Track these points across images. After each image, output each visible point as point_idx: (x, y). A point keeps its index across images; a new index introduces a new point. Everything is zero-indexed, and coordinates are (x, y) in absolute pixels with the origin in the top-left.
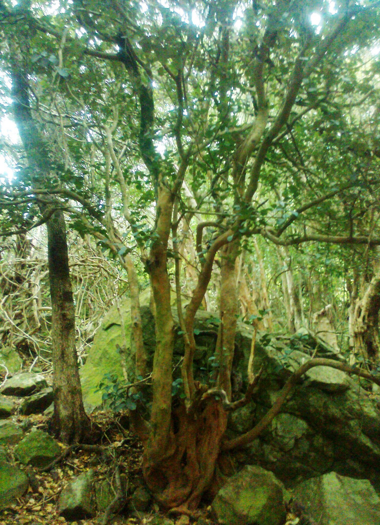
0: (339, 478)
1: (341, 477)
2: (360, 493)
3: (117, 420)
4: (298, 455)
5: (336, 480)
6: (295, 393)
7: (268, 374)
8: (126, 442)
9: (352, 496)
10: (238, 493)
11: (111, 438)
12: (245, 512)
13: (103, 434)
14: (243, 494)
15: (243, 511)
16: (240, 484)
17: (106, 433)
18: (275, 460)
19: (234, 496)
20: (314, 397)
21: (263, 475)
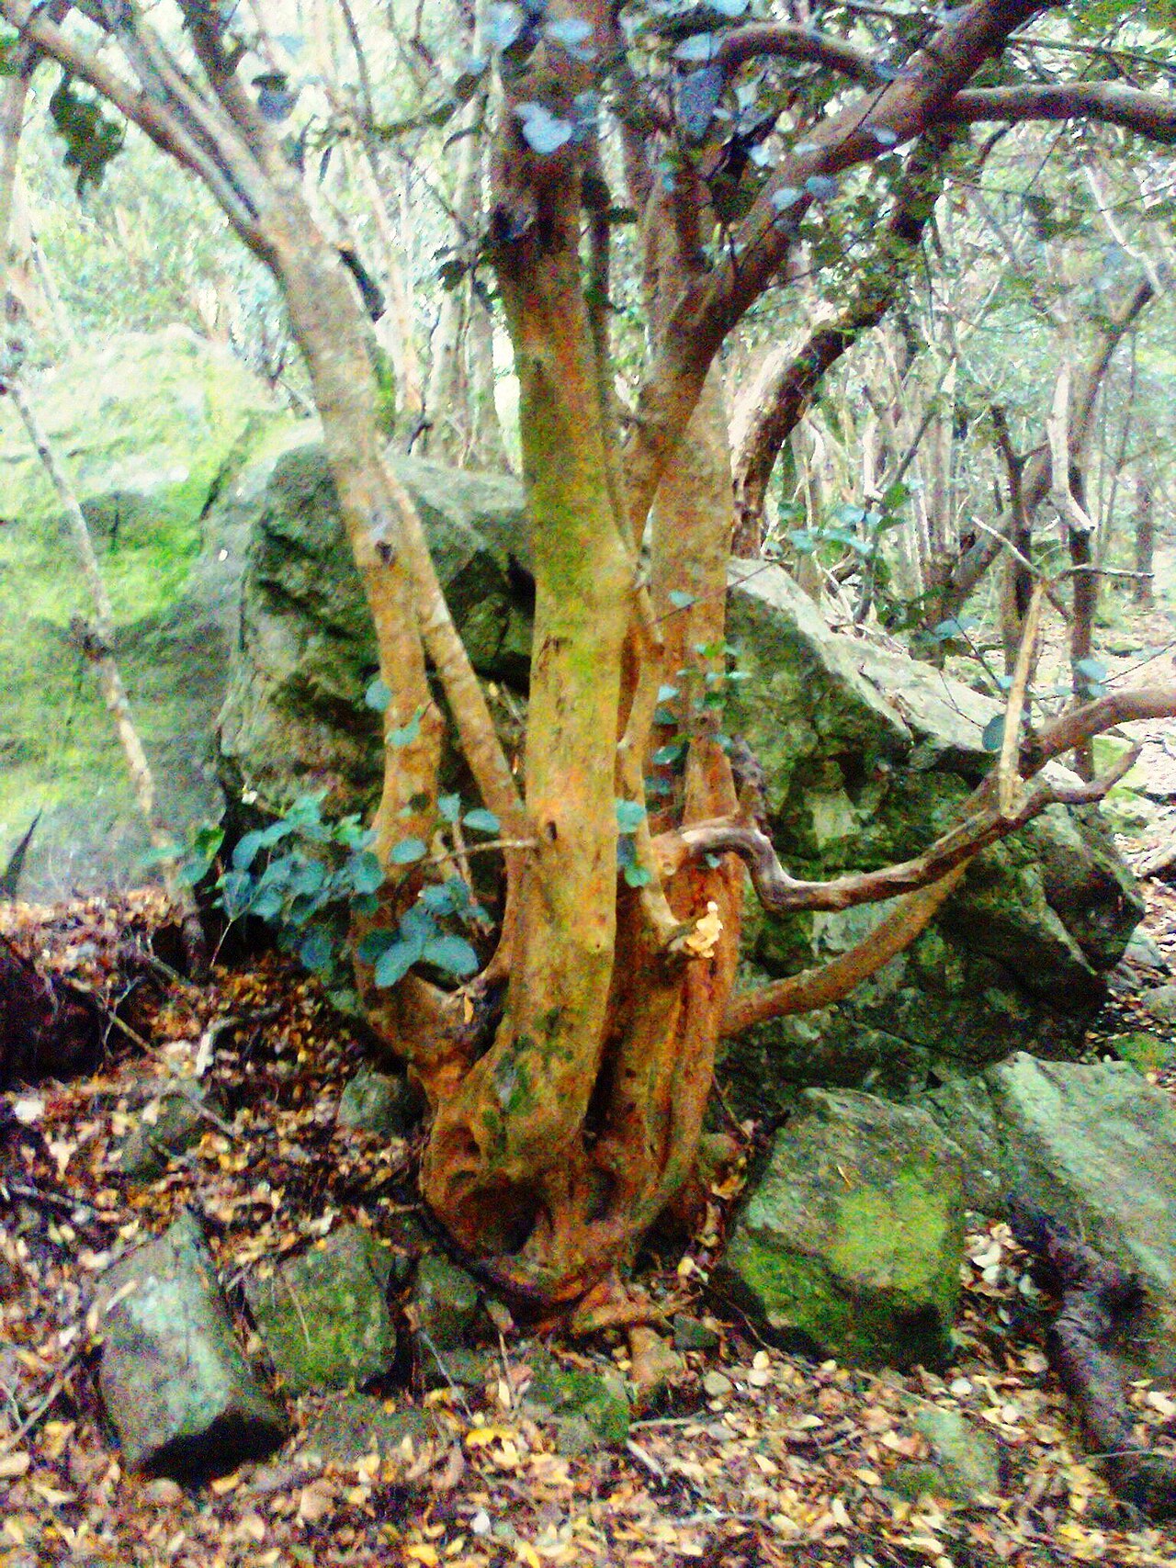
0: (1042, 1070)
1: (1049, 1066)
2: (1122, 1111)
3: (141, 948)
4: (872, 1005)
5: (1040, 1080)
6: (888, 795)
7: (821, 739)
8: (223, 1040)
9: (1105, 1125)
10: (830, 1211)
11: (146, 1031)
12: (883, 1280)
13: (107, 1020)
14: (851, 1208)
15: (873, 1273)
16: (823, 1172)
17: (119, 1014)
18: (815, 1035)
19: (818, 1224)
20: (945, 805)
21: (902, 1127)
